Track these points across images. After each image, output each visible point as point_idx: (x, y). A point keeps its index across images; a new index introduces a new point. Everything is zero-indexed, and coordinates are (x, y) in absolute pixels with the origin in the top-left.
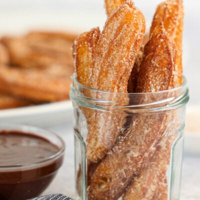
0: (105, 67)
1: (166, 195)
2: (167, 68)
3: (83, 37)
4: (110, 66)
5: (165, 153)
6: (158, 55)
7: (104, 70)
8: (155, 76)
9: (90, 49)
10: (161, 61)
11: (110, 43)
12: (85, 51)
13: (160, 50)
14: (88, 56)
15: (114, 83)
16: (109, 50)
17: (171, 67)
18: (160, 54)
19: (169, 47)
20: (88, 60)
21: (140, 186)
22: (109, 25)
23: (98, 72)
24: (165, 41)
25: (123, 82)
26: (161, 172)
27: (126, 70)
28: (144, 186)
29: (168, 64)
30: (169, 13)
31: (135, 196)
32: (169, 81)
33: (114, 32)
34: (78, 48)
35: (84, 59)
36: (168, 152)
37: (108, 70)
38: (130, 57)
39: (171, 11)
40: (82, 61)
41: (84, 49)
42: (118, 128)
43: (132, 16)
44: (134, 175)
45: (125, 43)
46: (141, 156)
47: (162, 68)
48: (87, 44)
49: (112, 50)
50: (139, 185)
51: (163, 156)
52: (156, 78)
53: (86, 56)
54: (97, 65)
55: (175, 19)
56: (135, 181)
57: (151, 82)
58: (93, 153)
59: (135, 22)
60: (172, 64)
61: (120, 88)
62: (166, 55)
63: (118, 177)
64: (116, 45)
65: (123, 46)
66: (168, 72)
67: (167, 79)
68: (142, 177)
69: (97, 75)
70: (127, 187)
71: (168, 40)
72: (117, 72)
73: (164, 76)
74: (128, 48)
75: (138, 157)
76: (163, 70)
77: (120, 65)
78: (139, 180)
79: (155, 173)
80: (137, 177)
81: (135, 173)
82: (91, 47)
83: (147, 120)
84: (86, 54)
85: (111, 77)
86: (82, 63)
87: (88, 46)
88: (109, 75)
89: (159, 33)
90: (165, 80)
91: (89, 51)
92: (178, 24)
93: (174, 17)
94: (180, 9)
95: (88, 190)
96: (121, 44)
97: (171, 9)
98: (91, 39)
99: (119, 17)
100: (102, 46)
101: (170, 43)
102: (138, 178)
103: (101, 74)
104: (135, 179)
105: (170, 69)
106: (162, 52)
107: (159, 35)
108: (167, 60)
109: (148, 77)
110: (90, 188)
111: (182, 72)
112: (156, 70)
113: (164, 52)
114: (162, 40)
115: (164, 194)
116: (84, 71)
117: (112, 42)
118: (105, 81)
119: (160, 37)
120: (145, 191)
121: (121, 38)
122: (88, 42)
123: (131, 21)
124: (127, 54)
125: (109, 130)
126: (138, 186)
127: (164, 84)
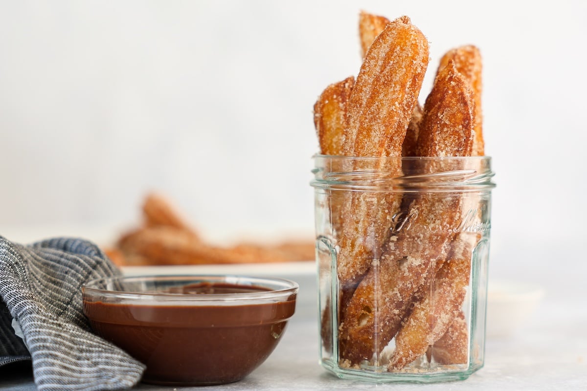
0: (367, 120)
1: (466, 335)
2: (462, 125)
3: (331, 89)
4: (374, 119)
5: (461, 265)
6: (449, 107)
7: (366, 125)
8: (444, 140)
9: (341, 105)
10: (454, 115)
11: (373, 82)
12: (334, 110)
13: (452, 98)
14: (338, 119)
15: (382, 145)
16: (373, 93)
17: (469, 123)
18: (451, 104)
19: (465, 93)
20: (338, 123)
21: (424, 315)
22: (372, 54)
23: (355, 131)
24: (458, 85)
25: (395, 146)
26: (457, 295)
27: (400, 126)
28: (432, 313)
29: (464, 120)
30: (461, 62)
31: (417, 331)
32: (467, 146)
33: (380, 63)
34: (323, 106)
35: (332, 123)
36: (466, 264)
37: (371, 126)
38: (405, 102)
39: (463, 58)
40: (328, 126)
41: (331, 108)
42: (388, 218)
43: (408, 34)
44: (415, 299)
45: (398, 78)
46: (426, 264)
47: (455, 126)
48: (336, 99)
49: (378, 92)
50: (423, 313)
51: (459, 271)
52: (446, 142)
53: (335, 118)
54: (354, 122)
55: (470, 70)
56: (417, 308)
57: (437, 147)
58: (349, 265)
59: (414, 42)
60: (469, 120)
61: (391, 155)
62: (460, 106)
63: (388, 304)
64: (384, 83)
65: (395, 84)
66: (464, 132)
67: (463, 143)
68: (427, 301)
69: (354, 137)
70: (402, 320)
71: (463, 83)
72: (386, 126)
73: (458, 139)
74: (403, 86)
75: (420, 266)
76: (457, 129)
77: (390, 115)
78: (422, 306)
79: (447, 294)
80: (418, 303)
81: (416, 295)
82: (342, 103)
83: (433, 209)
84: (336, 115)
85: (377, 136)
86: (329, 130)
87: (338, 102)
88: (373, 133)
89: (449, 74)
90: (459, 145)
91: (339, 109)
92: (474, 78)
93: (467, 66)
94: (477, 58)
95: (340, 328)
96: (391, 80)
97: (463, 55)
98: (343, 92)
99: (388, 38)
100: (361, 91)
101: (466, 88)
102: (420, 304)
103: (360, 133)
104: (417, 305)
105: (467, 127)
106: (454, 101)
107: (449, 76)
108: (463, 114)
109: (432, 140)
110: (344, 325)
111: (483, 146)
112: (445, 129)
113: (458, 101)
114: (453, 83)
115: (461, 333)
116: (332, 141)
117: (377, 79)
118: (367, 143)
119: (451, 79)
120: (432, 321)
121: (391, 71)
122: (338, 95)
123: (407, 41)
124: (400, 96)
125: (375, 222)
126: (421, 314)
127: (458, 151)
